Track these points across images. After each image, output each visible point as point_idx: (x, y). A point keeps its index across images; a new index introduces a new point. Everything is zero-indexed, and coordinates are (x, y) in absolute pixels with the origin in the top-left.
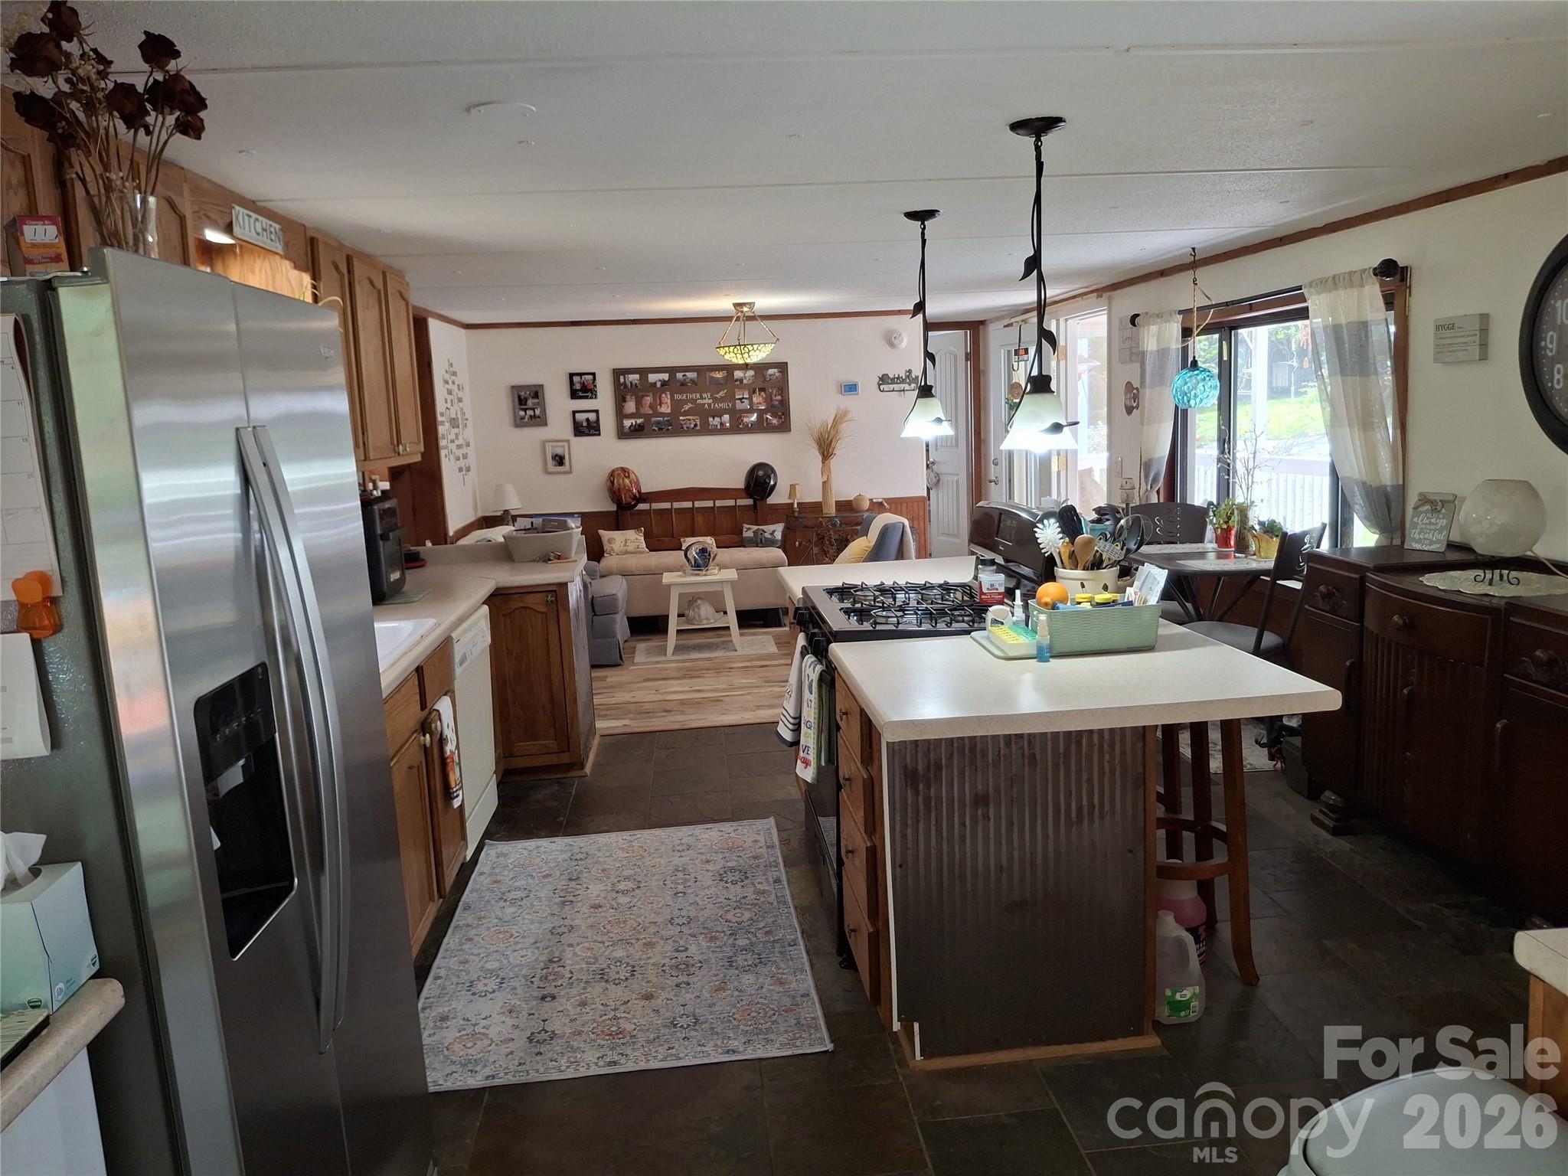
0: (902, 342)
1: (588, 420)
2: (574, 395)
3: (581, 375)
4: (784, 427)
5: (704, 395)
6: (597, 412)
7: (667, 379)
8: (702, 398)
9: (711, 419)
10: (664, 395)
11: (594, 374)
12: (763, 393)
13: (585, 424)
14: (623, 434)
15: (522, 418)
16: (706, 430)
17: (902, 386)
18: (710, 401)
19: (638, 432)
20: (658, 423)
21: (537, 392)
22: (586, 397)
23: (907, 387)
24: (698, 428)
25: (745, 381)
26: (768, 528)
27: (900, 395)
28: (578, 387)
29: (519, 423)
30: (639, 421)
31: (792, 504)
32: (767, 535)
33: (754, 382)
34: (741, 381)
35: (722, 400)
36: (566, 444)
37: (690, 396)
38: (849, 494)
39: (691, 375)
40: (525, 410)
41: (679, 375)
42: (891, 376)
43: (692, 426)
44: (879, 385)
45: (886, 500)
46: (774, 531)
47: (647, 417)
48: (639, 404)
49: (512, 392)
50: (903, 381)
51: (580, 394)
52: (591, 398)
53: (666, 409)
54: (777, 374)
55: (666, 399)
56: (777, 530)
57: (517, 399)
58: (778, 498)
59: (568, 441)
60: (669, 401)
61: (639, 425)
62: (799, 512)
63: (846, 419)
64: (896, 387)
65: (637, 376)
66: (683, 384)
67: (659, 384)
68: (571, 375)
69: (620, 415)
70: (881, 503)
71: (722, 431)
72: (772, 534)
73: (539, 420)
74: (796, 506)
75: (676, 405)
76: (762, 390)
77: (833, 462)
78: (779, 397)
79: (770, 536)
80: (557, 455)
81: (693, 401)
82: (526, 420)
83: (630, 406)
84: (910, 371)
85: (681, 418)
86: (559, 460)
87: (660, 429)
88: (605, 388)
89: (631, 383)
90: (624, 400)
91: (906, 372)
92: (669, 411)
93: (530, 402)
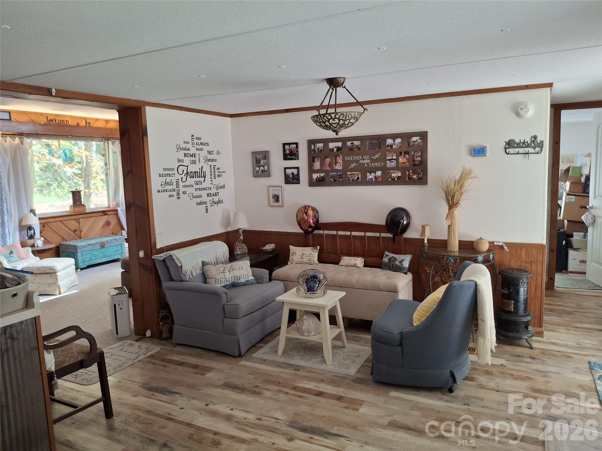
0: (528, 111)
1: (293, 174)
2: (286, 158)
3: (289, 144)
4: (422, 180)
5: (365, 157)
6: (298, 168)
7: (340, 146)
8: (363, 159)
9: (368, 174)
10: (338, 158)
11: (297, 144)
12: (407, 156)
13: (291, 176)
14: (312, 183)
15: (258, 172)
16: (365, 182)
17: (527, 150)
18: (369, 161)
19: (320, 182)
20: (332, 177)
21: (265, 155)
22: (292, 159)
23: (531, 150)
24: (360, 180)
25: (394, 147)
26: (399, 257)
27: (525, 157)
28: (288, 152)
29: (256, 175)
30: (322, 175)
31: (423, 240)
32: (397, 263)
33: (400, 147)
34: (391, 146)
35: (377, 160)
36: (280, 188)
37: (355, 158)
38: (471, 236)
39: (357, 143)
40: (259, 167)
41: (349, 144)
42: (517, 141)
43: (356, 179)
44: (506, 149)
45: (507, 244)
46: (403, 260)
47: (327, 172)
48: (322, 164)
49: (253, 156)
50: (528, 146)
51: (289, 157)
52: (295, 159)
53: (339, 167)
54: (419, 141)
55: (340, 160)
56: (406, 260)
57: (255, 160)
58: (411, 234)
59: (281, 187)
60: (341, 161)
61: (322, 178)
62: (428, 247)
63: (472, 175)
64: (521, 150)
65: (322, 145)
66: (351, 149)
67: (335, 150)
68: (284, 145)
69: (311, 170)
70: (502, 247)
71: (376, 182)
72: (401, 262)
73: (266, 174)
74: (426, 242)
75: (346, 164)
76: (406, 153)
77: (457, 212)
78: (419, 159)
79: (399, 264)
80: (275, 195)
81: (357, 161)
82: (260, 173)
83: (317, 165)
84: (535, 137)
85: (348, 173)
86: (276, 198)
87: (335, 181)
88: (303, 152)
89: (318, 149)
90: (314, 161)
91: (532, 137)
92: (341, 168)
93: (262, 162)
